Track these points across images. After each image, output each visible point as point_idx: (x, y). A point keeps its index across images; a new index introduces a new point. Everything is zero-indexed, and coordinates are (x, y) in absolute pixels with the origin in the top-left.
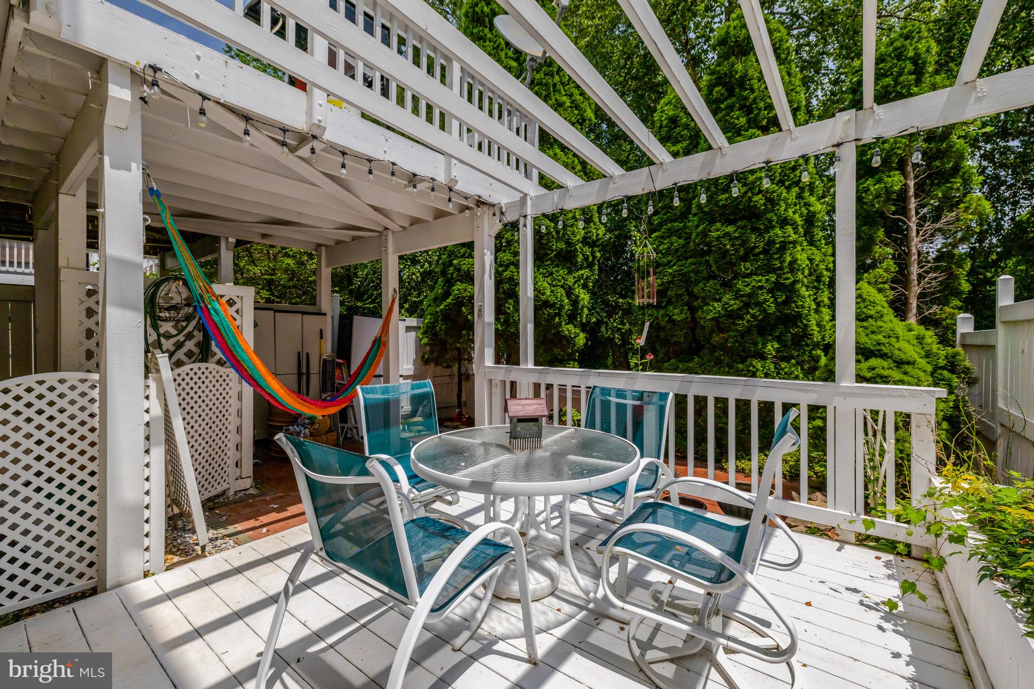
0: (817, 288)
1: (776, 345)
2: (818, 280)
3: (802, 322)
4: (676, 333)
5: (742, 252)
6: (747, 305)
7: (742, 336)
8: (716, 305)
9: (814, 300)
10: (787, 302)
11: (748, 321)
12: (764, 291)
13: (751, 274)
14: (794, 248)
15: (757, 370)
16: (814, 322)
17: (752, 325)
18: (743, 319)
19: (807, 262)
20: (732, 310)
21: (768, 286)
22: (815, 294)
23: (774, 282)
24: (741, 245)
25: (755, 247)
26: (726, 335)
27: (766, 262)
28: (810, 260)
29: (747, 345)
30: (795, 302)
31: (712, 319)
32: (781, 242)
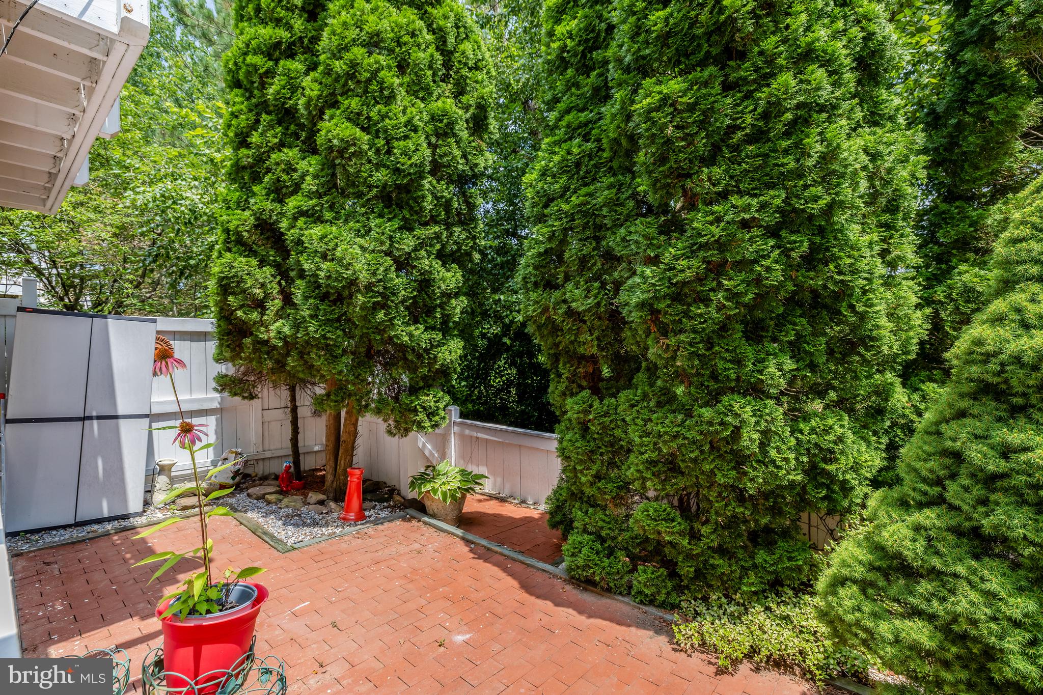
0: (888, 226)
1: (789, 365)
2: (892, 207)
3: (852, 307)
4: (582, 338)
5: (701, 143)
6: (717, 270)
7: (709, 344)
8: (648, 272)
9: (884, 253)
10: (812, 261)
11: (720, 308)
12: (756, 231)
13: (724, 196)
14: (829, 120)
15: (743, 422)
16: (881, 307)
17: (728, 318)
18: (706, 301)
19: (864, 159)
20: (684, 283)
21: (767, 218)
22: (884, 240)
23: (779, 210)
24: (703, 124)
25: (733, 129)
26: (672, 342)
27: (759, 162)
28: (874, 156)
29: (721, 365)
30: (835, 258)
31: (642, 305)
32: (799, 106)
